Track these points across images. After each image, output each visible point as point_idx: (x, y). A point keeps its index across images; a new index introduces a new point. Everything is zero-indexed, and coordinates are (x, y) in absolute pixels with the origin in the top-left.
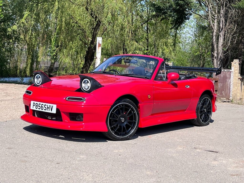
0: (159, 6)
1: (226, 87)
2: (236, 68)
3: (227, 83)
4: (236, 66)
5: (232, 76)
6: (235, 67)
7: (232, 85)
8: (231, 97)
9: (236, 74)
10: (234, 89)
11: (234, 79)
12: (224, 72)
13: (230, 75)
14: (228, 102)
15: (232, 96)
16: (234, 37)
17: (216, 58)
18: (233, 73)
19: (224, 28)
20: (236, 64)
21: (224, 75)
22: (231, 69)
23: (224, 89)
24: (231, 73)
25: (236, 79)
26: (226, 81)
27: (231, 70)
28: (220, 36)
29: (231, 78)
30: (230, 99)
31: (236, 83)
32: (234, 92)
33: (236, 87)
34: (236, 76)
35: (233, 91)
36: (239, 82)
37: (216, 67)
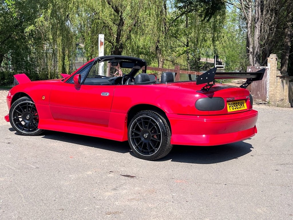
1: (262, 87)
2: (273, 65)
3: (263, 82)
5: (268, 74)
6: (271, 63)
7: (269, 84)
8: (267, 99)
9: (272, 71)
10: (271, 89)
11: (271, 77)
13: (266, 73)
14: (265, 104)
15: (268, 97)
16: (272, 28)
17: (252, 53)
18: (269, 70)
19: (260, 18)
20: (273, 60)
23: (259, 89)
24: (267, 70)
25: (273, 77)
27: (267, 67)
28: (256, 28)
29: (268, 76)
30: (266, 100)
31: (273, 82)
33: (273, 87)
34: (273, 73)
35: (270, 91)
36: (278, 80)
37: (252, 64)
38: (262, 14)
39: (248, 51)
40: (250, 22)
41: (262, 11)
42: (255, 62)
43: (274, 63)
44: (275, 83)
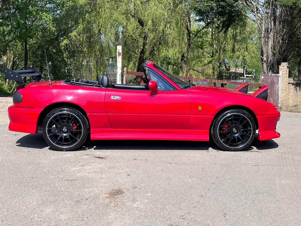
0: (200, 9)
1: (274, 93)
2: (285, 72)
3: (275, 89)
4: (284, 69)
5: (280, 81)
6: (283, 71)
7: (281, 91)
8: (279, 104)
9: (284, 78)
10: (283, 95)
11: (283, 84)
12: (272, 77)
13: (278, 80)
15: (280, 102)
17: (266, 62)
18: (281, 77)
19: (272, 28)
20: (284, 68)
21: (271, 80)
22: (278, 73)
23: (272, 95)
24: (279, 78)
25: (285, 84)
26: (274, 86)
27: (278, 75)
28: (269, 38)
29: (279, 83)
30: (278, 106)
31: (285, 88)
32: (283, 98)
33: (285, 93)
34: (285, 80)
36: (291, 87)
37: (266, 71)
38: (275, 25)
39: (262, 60)
40: (263, 33)
41: (275, 23)
42: (268, 70)
43: (286, 71)
44: (287, 90)
